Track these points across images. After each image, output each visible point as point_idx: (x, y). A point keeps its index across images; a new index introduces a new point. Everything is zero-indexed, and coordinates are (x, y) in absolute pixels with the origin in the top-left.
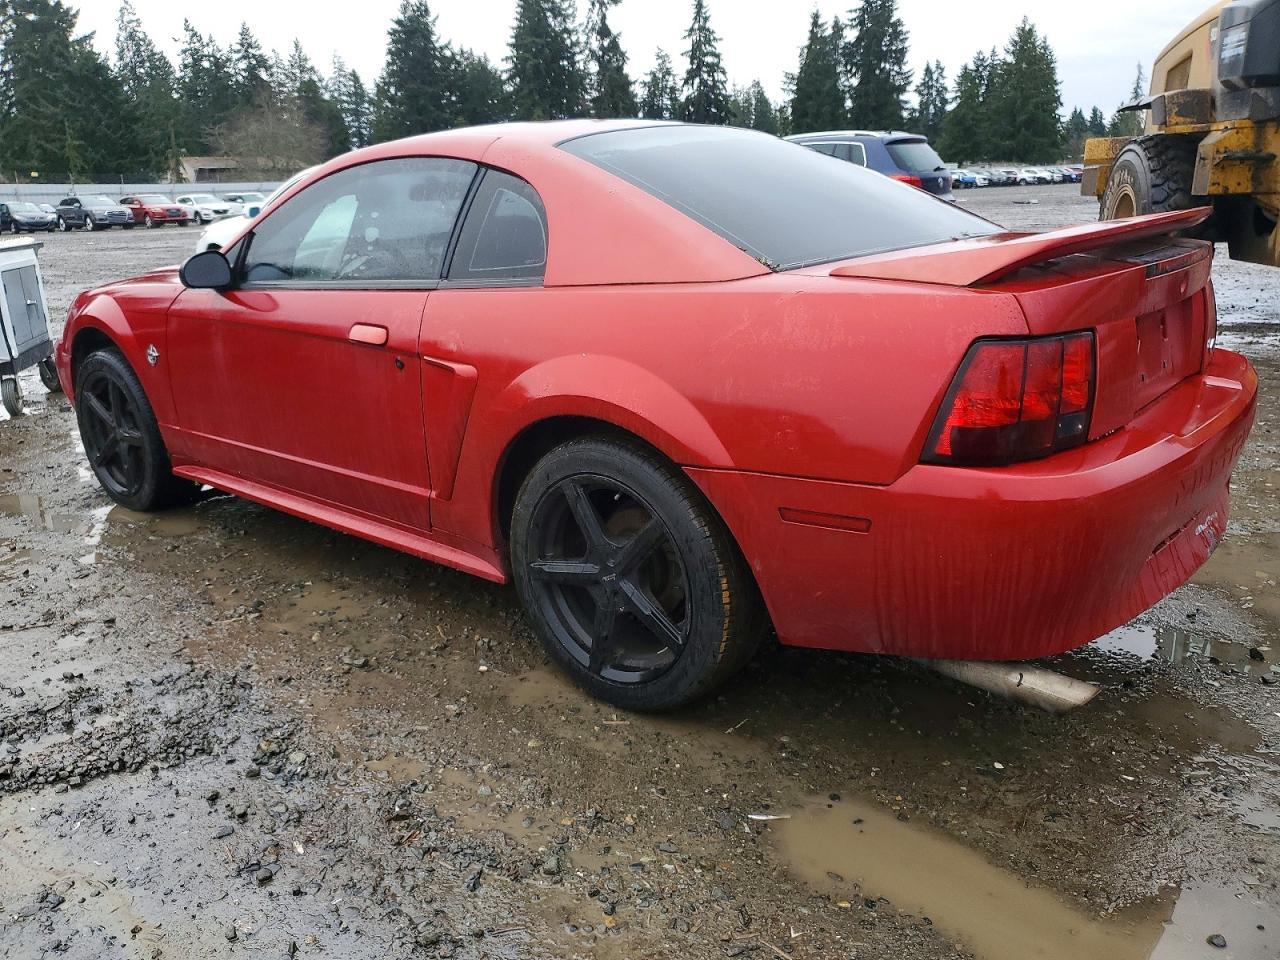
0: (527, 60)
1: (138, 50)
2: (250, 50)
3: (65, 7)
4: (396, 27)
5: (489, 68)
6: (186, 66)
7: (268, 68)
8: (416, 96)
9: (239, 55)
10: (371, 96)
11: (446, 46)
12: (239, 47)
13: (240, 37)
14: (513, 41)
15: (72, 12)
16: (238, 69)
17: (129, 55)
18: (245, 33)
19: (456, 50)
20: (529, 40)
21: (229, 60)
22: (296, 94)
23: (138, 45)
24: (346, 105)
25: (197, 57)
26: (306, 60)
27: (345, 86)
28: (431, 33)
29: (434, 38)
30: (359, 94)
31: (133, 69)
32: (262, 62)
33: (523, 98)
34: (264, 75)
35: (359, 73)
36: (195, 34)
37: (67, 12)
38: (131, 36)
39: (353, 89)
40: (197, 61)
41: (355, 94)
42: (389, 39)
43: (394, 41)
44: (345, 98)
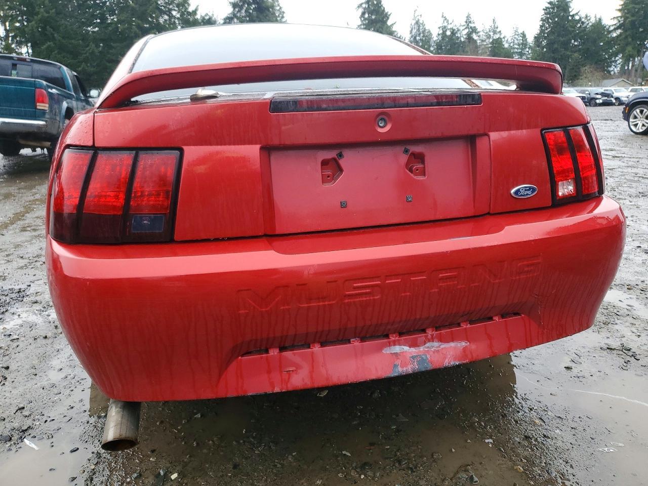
0: (628, 18)
1: (419, 29)
2: (470, 25)
3: (386, 12)
4: (549, 6)
5: (603, 24)
6: (439, 34)
7: (477, 33)
8: (552, 43)
9: (464, 27)
10: (531, 44)
11: (577, 14)
12: (465, 24)
13: (466, 19)
14: (620, 7)
15: (389, 14)
16: (463, 35)
17: (414, 31)
18: (468, 17)
19: (583, 15)
20: (631, 6)
21: (458, 30)
22: (490, 46)
23: (419, 26)
24: (516, 50)
25: (444, 29)
26: (497, 28)
27: (517, 40)
28: (569, 7)
29: (570, 10)
30: (524, 44)
31: (415, 38)
32: (474, 30)
33: (620, 40)
34: (475, 37)
35: (526, 33)
36: (446, 19)
37: (386, 14)
38: (417, 23)
39: (521, 41)
40: (444, 32)
41: (522, 44)
42: (543, 12)
43: (545, 14)
44: (516, 46)
